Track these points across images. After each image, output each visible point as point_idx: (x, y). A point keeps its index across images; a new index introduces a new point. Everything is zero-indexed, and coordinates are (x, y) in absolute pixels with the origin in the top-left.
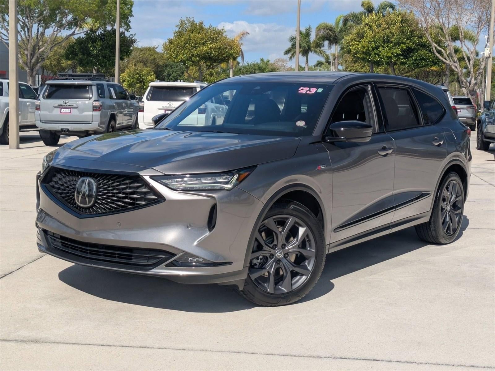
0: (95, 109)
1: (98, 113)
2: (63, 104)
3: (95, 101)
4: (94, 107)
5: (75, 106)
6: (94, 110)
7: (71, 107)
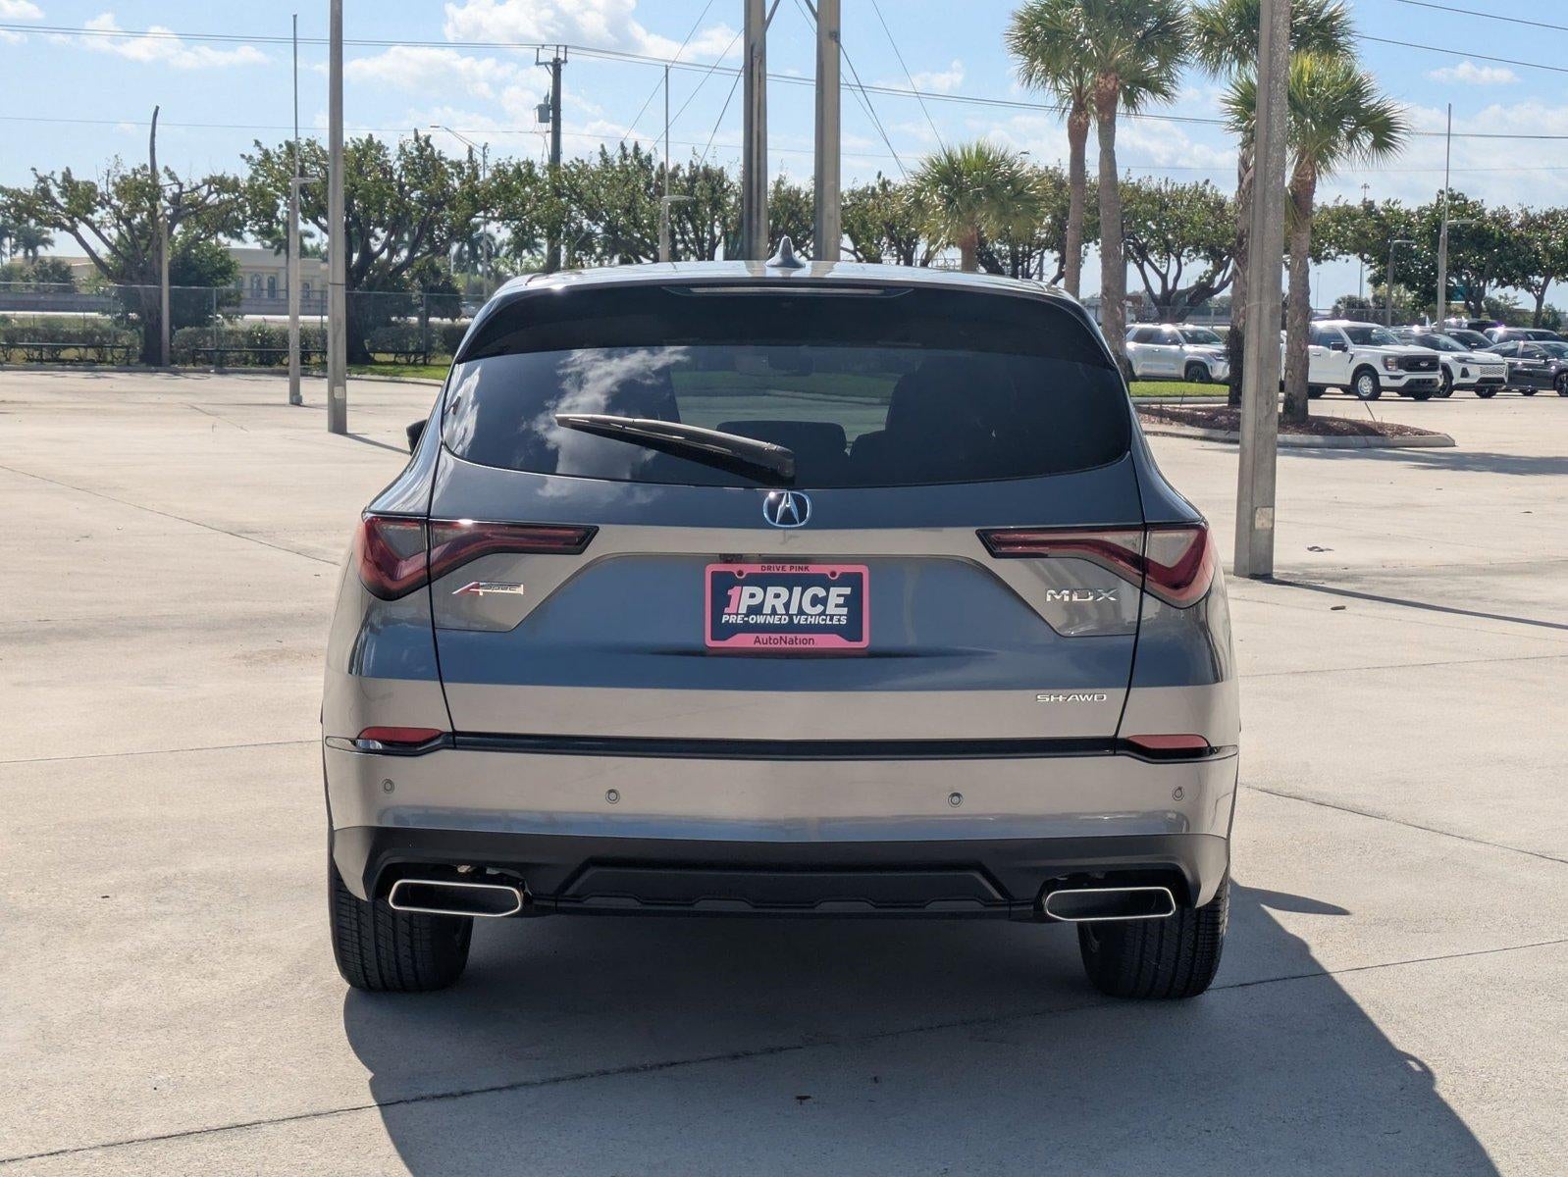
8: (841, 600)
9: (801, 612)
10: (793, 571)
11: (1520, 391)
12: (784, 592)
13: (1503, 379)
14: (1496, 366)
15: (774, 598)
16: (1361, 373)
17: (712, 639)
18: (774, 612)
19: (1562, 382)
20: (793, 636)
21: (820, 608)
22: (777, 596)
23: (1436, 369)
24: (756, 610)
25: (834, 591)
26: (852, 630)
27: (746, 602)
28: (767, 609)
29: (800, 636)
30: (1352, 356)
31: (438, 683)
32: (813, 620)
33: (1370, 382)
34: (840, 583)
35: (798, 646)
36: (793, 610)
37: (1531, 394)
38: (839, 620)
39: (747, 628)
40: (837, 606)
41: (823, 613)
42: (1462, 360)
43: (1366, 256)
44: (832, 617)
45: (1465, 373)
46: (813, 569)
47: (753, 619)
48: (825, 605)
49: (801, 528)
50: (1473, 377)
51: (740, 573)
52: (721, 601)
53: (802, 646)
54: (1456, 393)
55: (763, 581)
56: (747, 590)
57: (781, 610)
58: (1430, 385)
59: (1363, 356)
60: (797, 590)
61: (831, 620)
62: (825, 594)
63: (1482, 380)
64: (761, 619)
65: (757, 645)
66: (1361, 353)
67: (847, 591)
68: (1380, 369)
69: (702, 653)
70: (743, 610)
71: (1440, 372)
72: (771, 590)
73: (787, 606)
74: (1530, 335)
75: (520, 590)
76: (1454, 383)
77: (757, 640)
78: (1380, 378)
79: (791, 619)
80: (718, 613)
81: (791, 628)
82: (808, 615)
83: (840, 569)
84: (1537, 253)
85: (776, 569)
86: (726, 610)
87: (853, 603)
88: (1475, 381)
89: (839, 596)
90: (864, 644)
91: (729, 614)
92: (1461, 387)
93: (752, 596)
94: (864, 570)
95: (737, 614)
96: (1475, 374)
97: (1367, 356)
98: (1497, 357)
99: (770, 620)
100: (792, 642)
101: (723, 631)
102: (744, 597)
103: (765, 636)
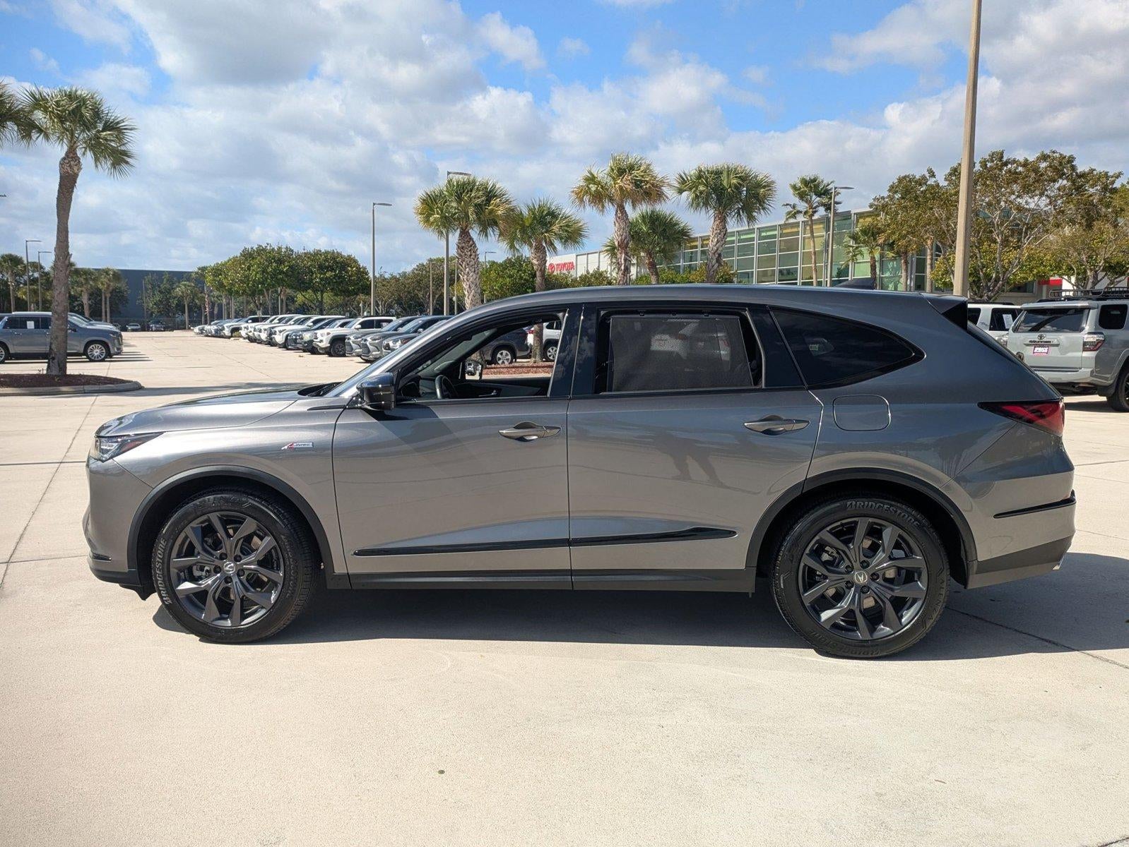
0: (1086, 347)
1: (1091, 355)
2: (1037, 340)
3: (1089, 333)
4: (1085, 344)
5: (1055, 342)
6: (1084, 350)
7: (1047, 344)
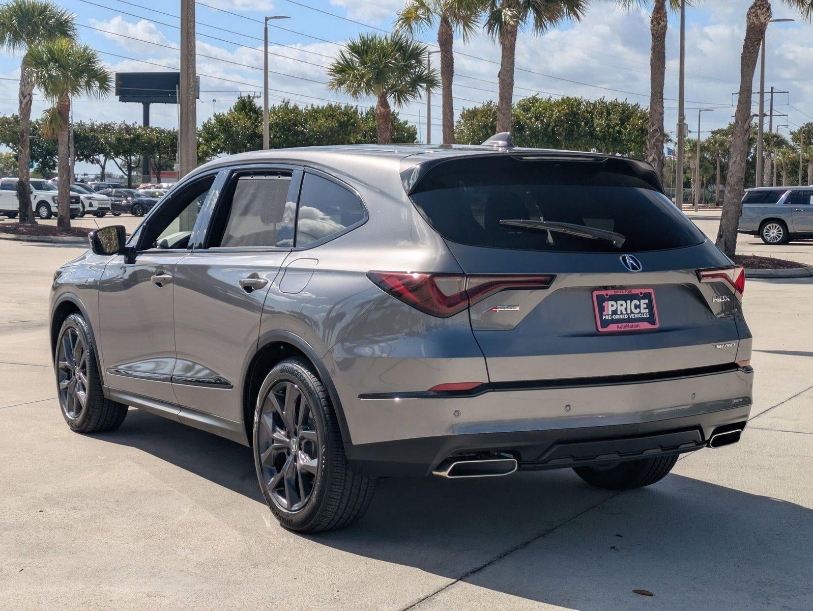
8: (645, 306)
9: (632, 313)
10: (626, 293)
11: (113, 214)
12: (623, 302)
13: (109, 208)
14: (106, 201)
15: (621, 306)
16: (41, 205)
17: (601, 328)
18: (622, 313)
19: (135, 209)
20: (631, 324)
21: (638, 310)
22: (622, 305)
23: (79, 203)
24: (615, 312)
25: (643, 301)
26: (651, 320)
27: (611, 309)
28: (619, 312)
29: (634, 324)
30: (36, 196)
31: (484, 358)
32: (637, 316)
33: (46, 210)
34: (644, 298)
35: (634, 329)
36: (629, 312)
37: (118, 215)
38: (646, 315)
39: (613, 321)
40: (644, 308)
41: (640, 312)
42: (89, 198)
43: (11, 144)
44: (643, 313)
45: (91, 205)
46: (634, 292)
47: (615, 317)
48: (640, 308)
49: (640, 272)
50: (95, 207)
51: (607, 295)
52: (602, 309)
53: (635, 328)
54: (86, 216)
55: (615, 298)
56: (610, 303)
57: (624, 312)
58: (77, 211)
59: (41, 196)
60: (629, 302)
61: (643, 315)
62: (639, 303)
63: (100, 209)
64: (617, 317)
65: (619, 329)
66: (40, 194)
67: (646, 301)
68: (51, 203)
69: (598, 334)
70: (610, 313)
71: (81, 204)
72: (619, 302)
73: (626, 309)
74: (111, 186)
75: (518, 309)
76: (86, 210)
77: (618, 327)
78: (51, 207)
79: (629, 316)
80: (601, 316)
81: (629, 320)
82: (634, 313)
83: (644, 291)
84: (102, 144)
85: (620, 292)
86: (604, 313)
87: (650, 306)
88: (96, 209)
89: (644, 304)
90: (657, 326)
91: (605, 315)
92: (89, 212)
93: (612, 306)
94: (651, 291)
95: (608, 315)
96: (96, 206)
97: (43, 196)
98: (105, 197)
99: (622, 317)
100: (631, 327)
101: (605, 323)
102: (610, 306)
103: (620, 325)
